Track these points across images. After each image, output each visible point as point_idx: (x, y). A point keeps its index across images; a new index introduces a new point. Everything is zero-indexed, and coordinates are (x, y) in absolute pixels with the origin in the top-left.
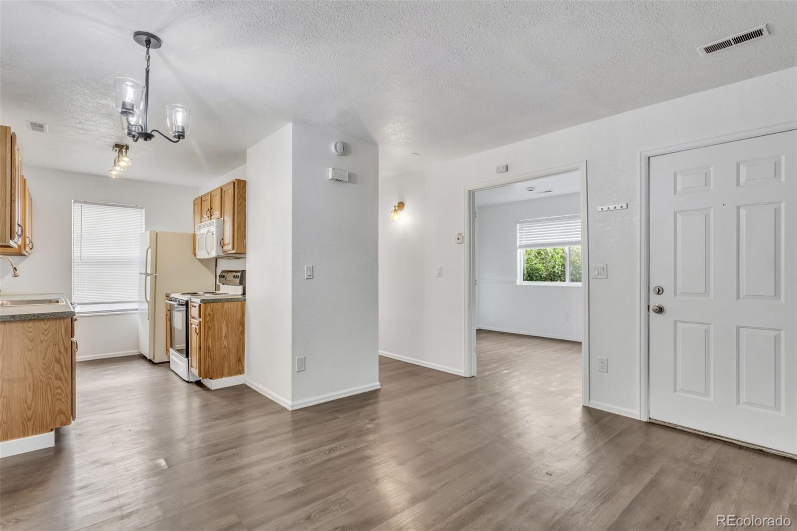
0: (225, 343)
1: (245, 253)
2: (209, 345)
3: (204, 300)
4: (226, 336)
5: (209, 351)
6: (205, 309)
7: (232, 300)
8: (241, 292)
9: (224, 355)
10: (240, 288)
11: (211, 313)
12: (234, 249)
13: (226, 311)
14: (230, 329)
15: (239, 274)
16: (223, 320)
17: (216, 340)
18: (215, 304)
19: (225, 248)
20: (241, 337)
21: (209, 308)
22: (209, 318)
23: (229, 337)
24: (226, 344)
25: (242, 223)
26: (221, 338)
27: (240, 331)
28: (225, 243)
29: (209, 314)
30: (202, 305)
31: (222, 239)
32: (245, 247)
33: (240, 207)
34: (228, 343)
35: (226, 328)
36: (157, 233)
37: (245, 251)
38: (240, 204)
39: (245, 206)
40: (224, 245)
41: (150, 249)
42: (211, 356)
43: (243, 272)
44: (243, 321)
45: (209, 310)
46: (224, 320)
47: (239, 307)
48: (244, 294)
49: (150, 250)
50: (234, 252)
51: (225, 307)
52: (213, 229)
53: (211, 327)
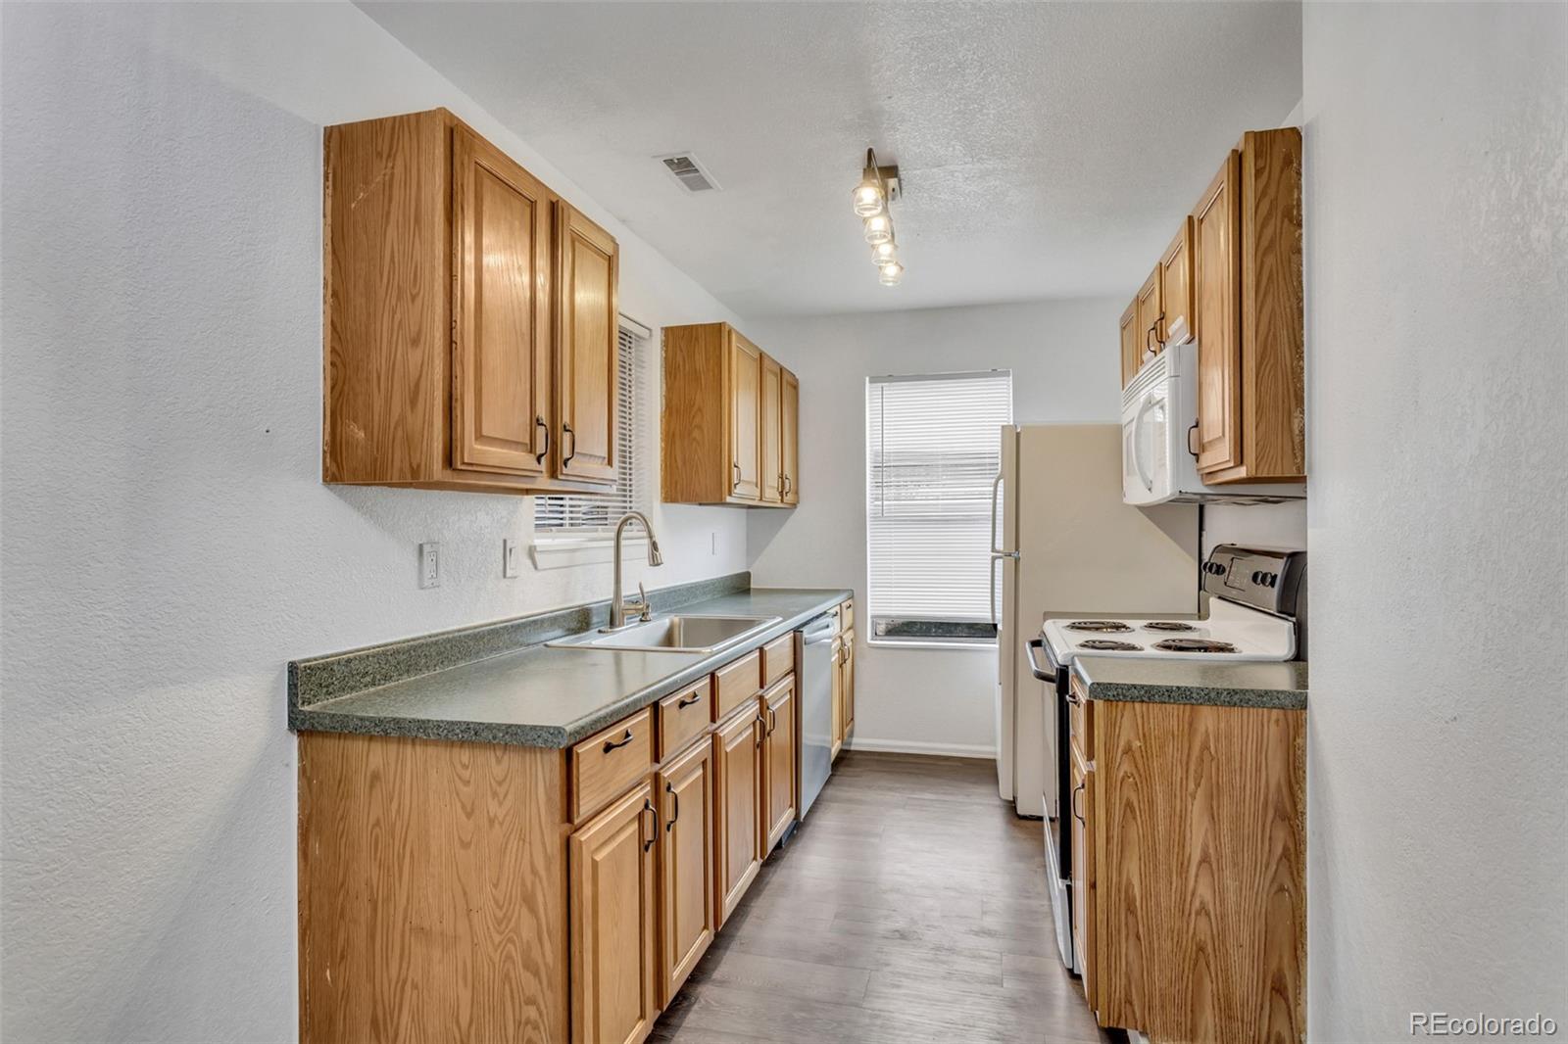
0: (1204, 892)
1: (1301, 480)
2: (1129, 884)
3: (1108, 686)
4: (1205, 859)
5: (1131, 910)
6: (1112, 725)
7: (1236, 698)
8: (1284, 648)
9: (1201, 949)
10: (1286, 627)
11: (1137, 744)
12: (1240, 460)
13: (1205, 747)
14: (1225, 826)
15: (1278, 567)
16: (1192, 786)
17: (1162, 868)
18: (1155, 709)
19: (1209, 460)
20: (1288, 884)
21: (1127, 722)
22: (1126, 767)
23: (1220, 869)
24: (1208, 897)
25: (1284, 335)
26: (1183, 868)
27: (1279, 850)
28: (1206, 440)
29: (1128, 750)
30: (1099, 705)
31: (1196, 426)
32: (1298, 447)
33: (1270, 260)
34: (1219, 892)
35: (1206, 824)
36: (1018, 435)
37: (1301, 468)
38: (1272, 242)
39: (1299, 251)
40: (1203, 448)
41: (1002, 481)
42: (1138, 938)
43: (1296, 561)
44: (1295, 804)
45: (1126, 733)
46: (1198, 785)
47: (1273, 732)
48: (1300, 656)
49: (1001, 483)
50: (1242, 472)
51: (1202, 729)
52: (1161, 389)
53: (1136, 804)
